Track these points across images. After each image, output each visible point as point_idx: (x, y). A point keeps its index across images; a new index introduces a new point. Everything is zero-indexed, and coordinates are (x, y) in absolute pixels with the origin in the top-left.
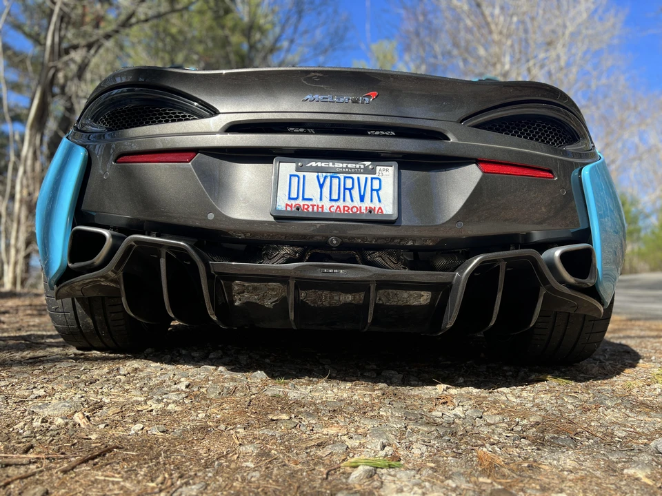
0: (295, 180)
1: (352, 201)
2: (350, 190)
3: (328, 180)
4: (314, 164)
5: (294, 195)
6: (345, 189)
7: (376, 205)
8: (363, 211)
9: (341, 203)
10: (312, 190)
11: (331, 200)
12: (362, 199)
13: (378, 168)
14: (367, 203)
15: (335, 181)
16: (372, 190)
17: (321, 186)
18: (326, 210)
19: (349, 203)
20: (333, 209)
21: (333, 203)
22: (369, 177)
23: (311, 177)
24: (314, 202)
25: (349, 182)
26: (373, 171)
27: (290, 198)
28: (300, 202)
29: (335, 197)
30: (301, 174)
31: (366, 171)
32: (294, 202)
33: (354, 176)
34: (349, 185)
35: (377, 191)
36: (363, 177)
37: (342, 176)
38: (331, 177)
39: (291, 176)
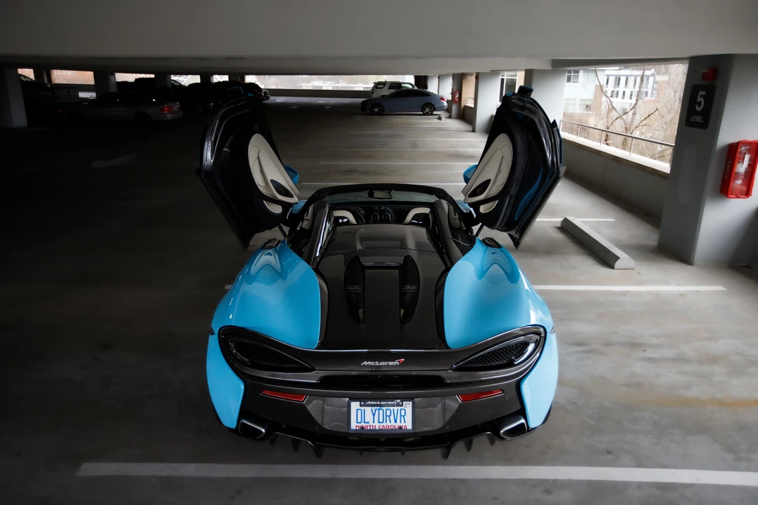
0: (359, 412)
1: (390, 422)
2: (389, 416)
3: (377, 411)
4: (369, 403)
5: (359, 420)
6: (386, 416)
7: (403, 424)
8: (397, 428)
9: (384, 424)
10: (369, 417)
11: (379, 422)
12: (396, 421)
13: (404, 403)
14: (398, 424)
15: (381, 411)
16: (401, 416)
17: (374, 415)
18: (377, 428)
19: (388, 423)
20: (381, 428)
21: (381, 424)
22: (399, 408)
23: (368, 410)
24: (370, 424)
25: (388, 412)
26: (402, 405)
27: (357, 423)
28: (363, 424)
29: (381, 420)
30: (362, 408)
31: (398, 405)
32: (360, 425)
33: (391, 408)
34: (388, 414)
35: (404, 416)
36: (396, 408)
37: (384, 408)
38: (379, 410)
39: (357, 410)
